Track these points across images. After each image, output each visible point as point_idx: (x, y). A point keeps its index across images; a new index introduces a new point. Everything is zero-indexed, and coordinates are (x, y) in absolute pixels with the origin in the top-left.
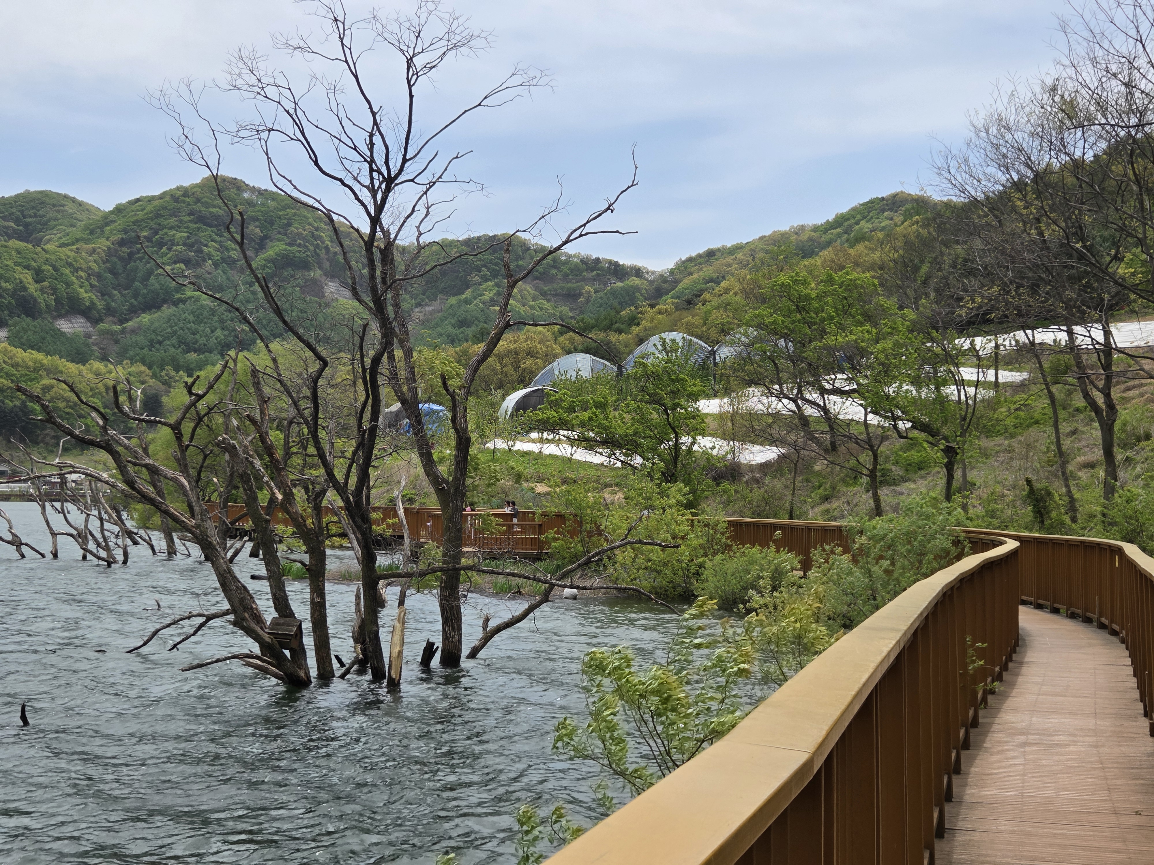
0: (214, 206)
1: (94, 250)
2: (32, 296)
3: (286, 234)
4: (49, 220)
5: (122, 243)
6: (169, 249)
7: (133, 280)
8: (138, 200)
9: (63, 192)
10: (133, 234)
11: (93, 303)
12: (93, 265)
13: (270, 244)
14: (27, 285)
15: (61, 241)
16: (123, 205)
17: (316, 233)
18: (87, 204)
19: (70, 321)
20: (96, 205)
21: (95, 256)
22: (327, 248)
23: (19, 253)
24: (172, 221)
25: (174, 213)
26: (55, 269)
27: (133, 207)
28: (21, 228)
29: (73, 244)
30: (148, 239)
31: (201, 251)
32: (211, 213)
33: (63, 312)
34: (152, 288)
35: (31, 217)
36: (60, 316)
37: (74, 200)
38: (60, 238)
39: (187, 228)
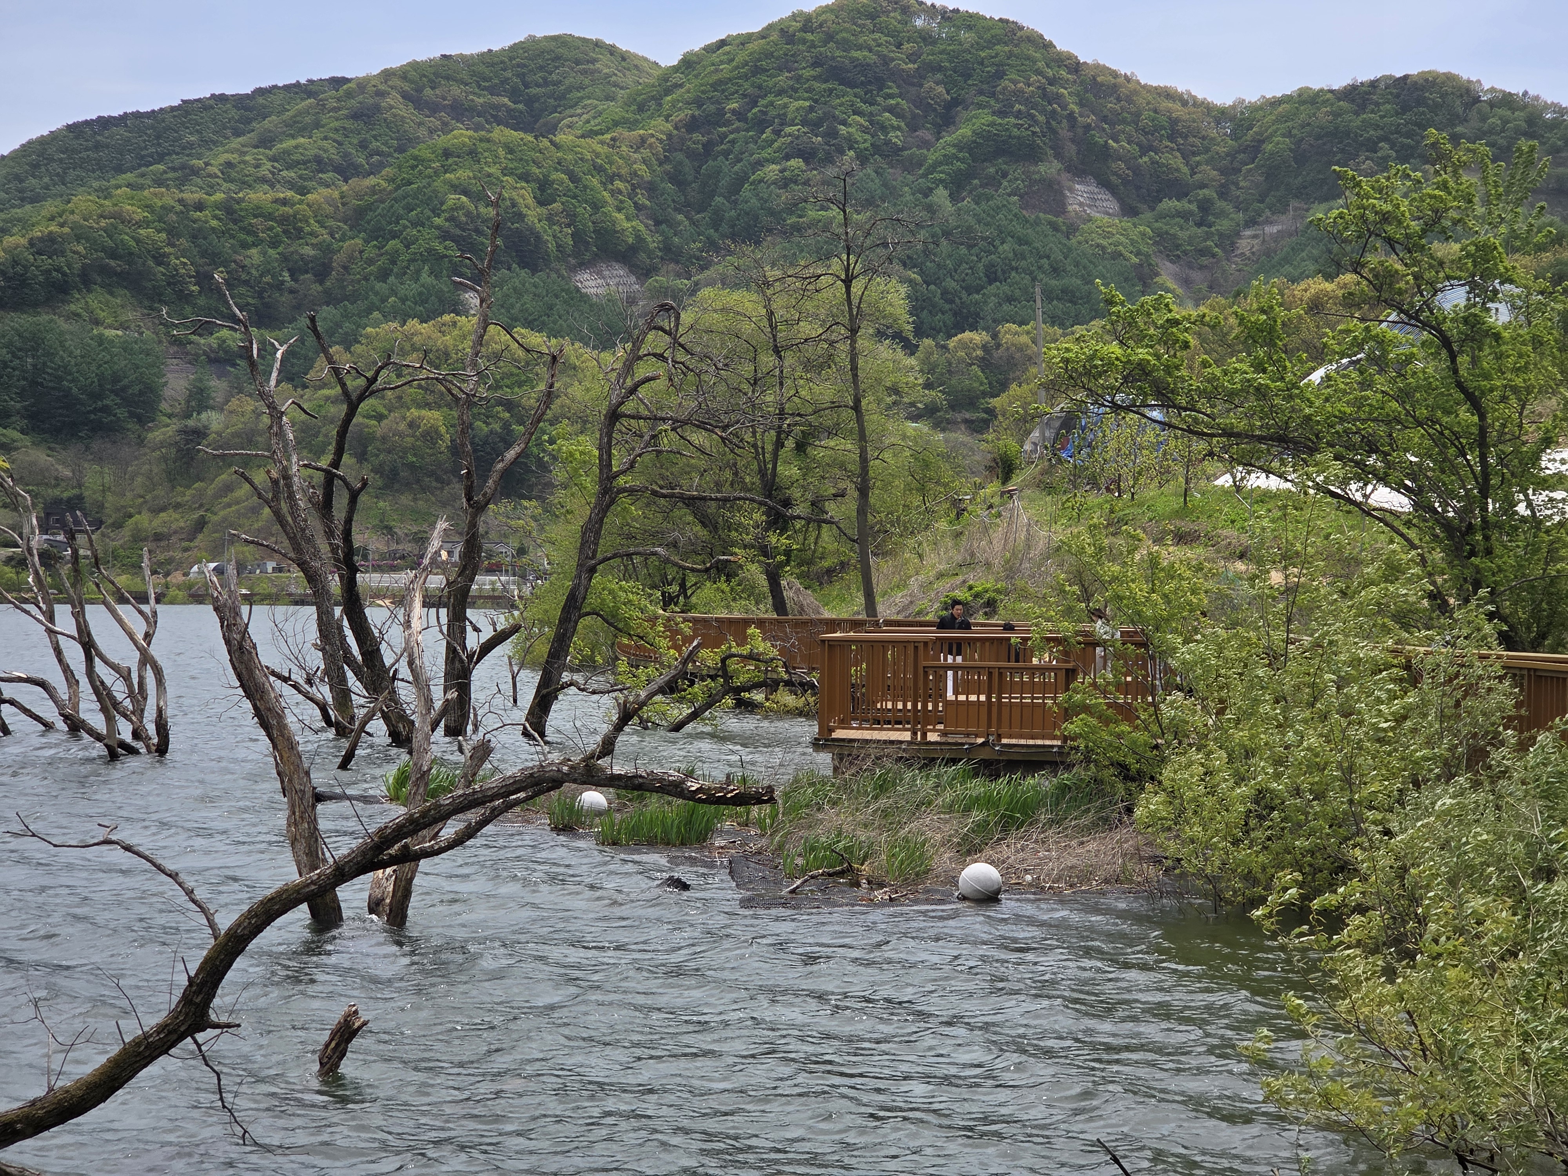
0: (860, 48)
1: (643, 140)
2: (531, 230)
3: (993, 95)
4: (569, 90)
5: (692, 125)
6: (778, 133)
7: (712, 195)
8: (722, 43)
9: (593, 36)
10: (712, 108)
11: (639, 238)
12: (642, 169)
13: (965, 114)
14: (524, 210)
15: (588, 127)
16: (696, 54)
17: (1050, 88)
18: (636, 56)
19: (600, 274)
20: (652, 58)
21: (646, 152)
22: (1071, 116)
23: (511, 151)
24: (783, 79)
25: (786, 64)
26: (574, 178)
27: (714, 57)
28: (521, 106)
29: (608, 129)
30: (739, 115)
31: (833, 133)
32: (853, 60)
33: (587, 256)
34: (746, 207)
35: (538, 85)
36: (583, 265)
37: (612, 50)
38: (588, 122)
39: (809, 90)
